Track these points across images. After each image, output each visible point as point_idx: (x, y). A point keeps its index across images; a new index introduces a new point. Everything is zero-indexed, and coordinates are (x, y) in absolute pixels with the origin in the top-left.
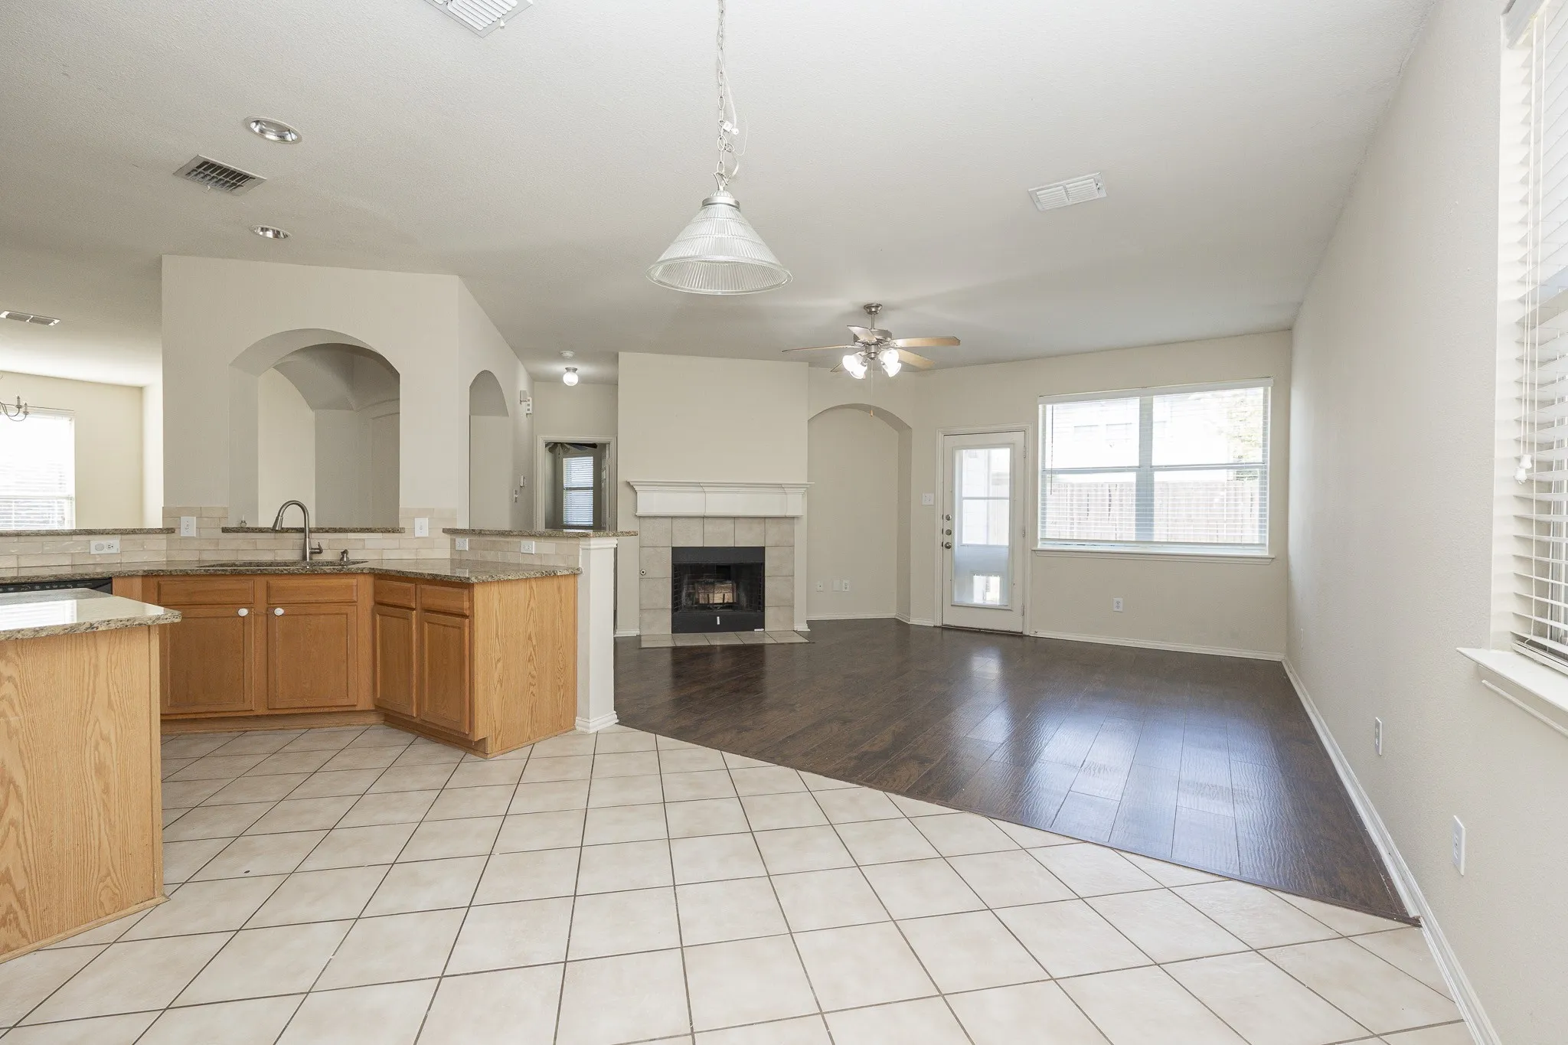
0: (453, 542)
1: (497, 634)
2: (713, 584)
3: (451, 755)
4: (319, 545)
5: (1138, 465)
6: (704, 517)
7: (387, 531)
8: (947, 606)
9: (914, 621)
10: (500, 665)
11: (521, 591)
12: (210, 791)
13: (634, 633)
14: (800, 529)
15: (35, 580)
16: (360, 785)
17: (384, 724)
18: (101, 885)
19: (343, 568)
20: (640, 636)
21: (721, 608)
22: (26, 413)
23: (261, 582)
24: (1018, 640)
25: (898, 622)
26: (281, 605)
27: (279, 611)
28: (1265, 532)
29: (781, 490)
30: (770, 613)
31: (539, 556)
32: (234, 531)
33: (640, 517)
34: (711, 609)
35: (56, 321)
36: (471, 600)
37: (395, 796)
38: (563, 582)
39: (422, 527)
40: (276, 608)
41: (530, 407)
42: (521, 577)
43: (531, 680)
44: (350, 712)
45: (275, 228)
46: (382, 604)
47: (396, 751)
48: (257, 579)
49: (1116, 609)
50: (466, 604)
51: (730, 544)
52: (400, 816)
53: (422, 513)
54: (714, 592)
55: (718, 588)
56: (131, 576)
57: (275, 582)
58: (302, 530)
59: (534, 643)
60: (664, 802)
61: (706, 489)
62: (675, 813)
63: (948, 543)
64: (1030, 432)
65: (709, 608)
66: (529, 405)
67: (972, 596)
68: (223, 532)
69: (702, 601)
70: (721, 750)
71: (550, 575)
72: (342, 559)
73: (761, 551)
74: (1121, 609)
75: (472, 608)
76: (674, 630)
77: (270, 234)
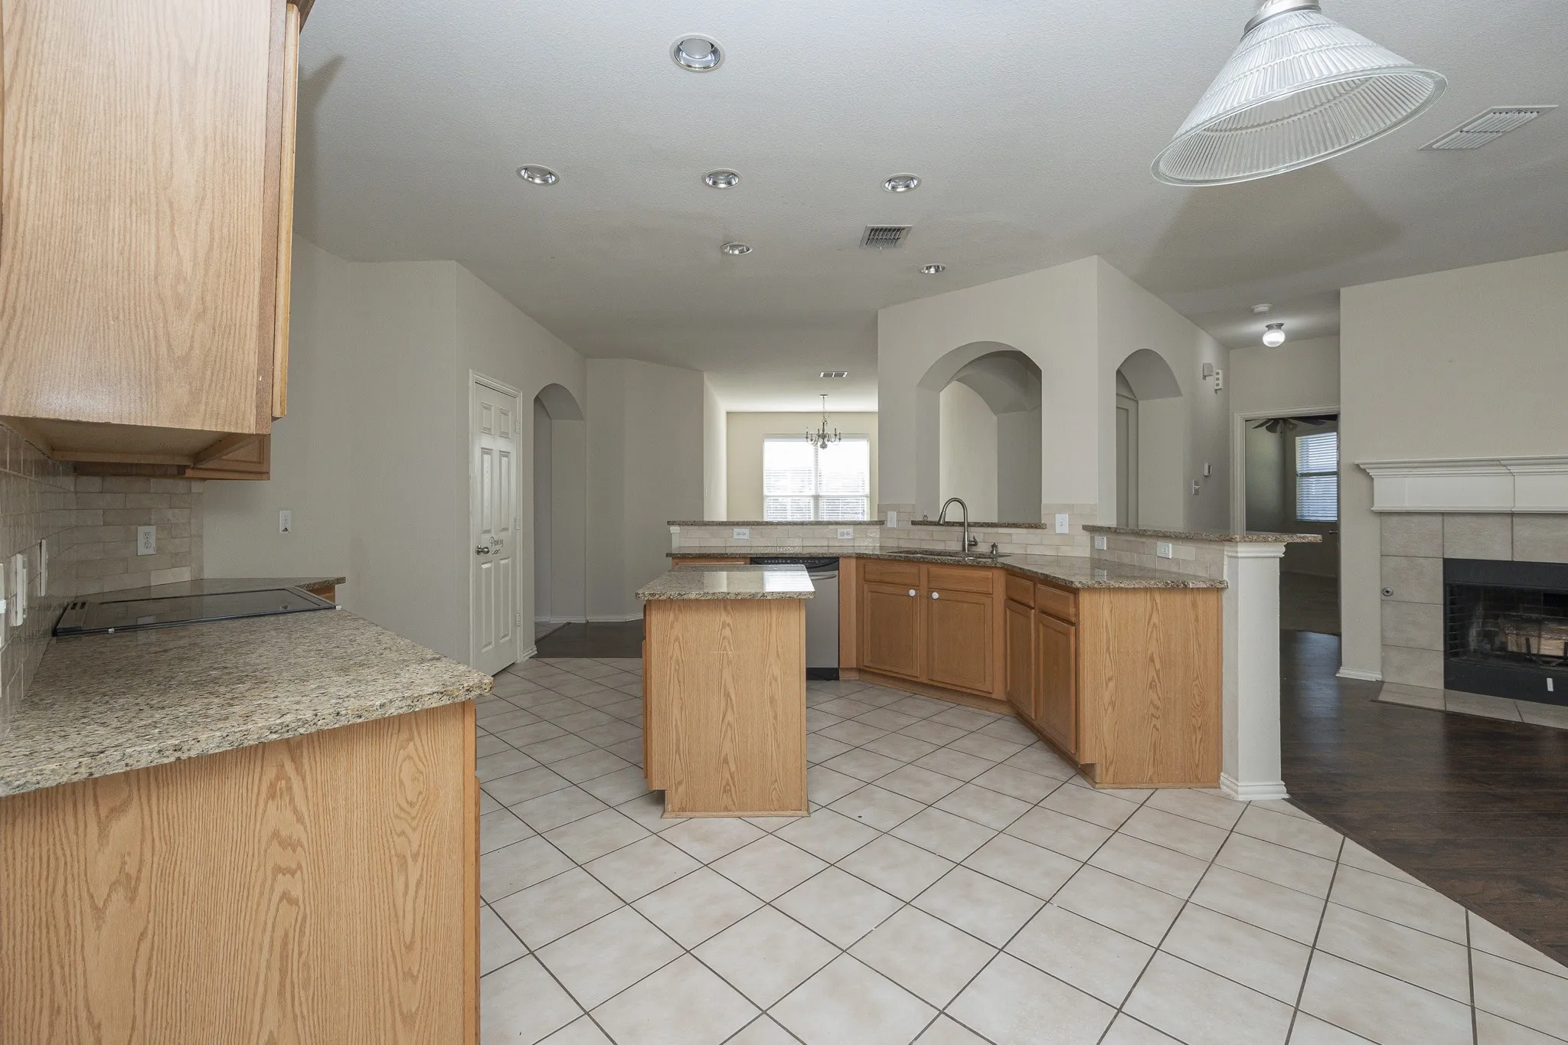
0: (1092, 539)
1: (1108, 648)
2: (1539, 622)
3: (1058, 771)
4: (974, 538)
6: (1512, 515)
7: (1030, 526)
10: (1112, 684)
11: (1139, 604)
12: (873, 737)
13: (1374, 676)
15: (800, 556)
16: (969, 772)
17: (1015, 717)
18: (773, 787)
19: (991, 562)
20: (1382, 682)
21: (1560, 665)
22: (840, 439)
23: (924, 568)
26: (938, 590)
27: (935, 595)
31: (1176, 561)
32: (919, 524)
33: (1381, 514)
34: (1535, 662)
35: (846, 373)
36: (1077, 606)
37: (991, 795)
38: (1200, 598)
39: (1062, 523)
40: (933, 592)
41: (1220, 382)
42: (1137, 586)
43: (1152, 710)
44: (984, 698)
45: (934, 264)
46: (1012, 599)
47: (1013, 749)
48: (922, 566)
50: (1072, 610)
52: (985, 818)
53: (1067, 508)
54: (1539, 637)
55: (1552, 631)
56: (849, 557)
57: (935, 570)
58: (961, 524)
59: (1158, 666)
60: (1314, 947)
61: (1514, 469)
62: (1324, 973)
65: (1531, 661)
66: (1218, 379)
68: (912, 524)
69: (1512, 647)
70: (1468, 907)
71: (1179, 587)
72: (992, 552)
75: (1077, 615)
76: (1448, 685)
77: (932, 271)
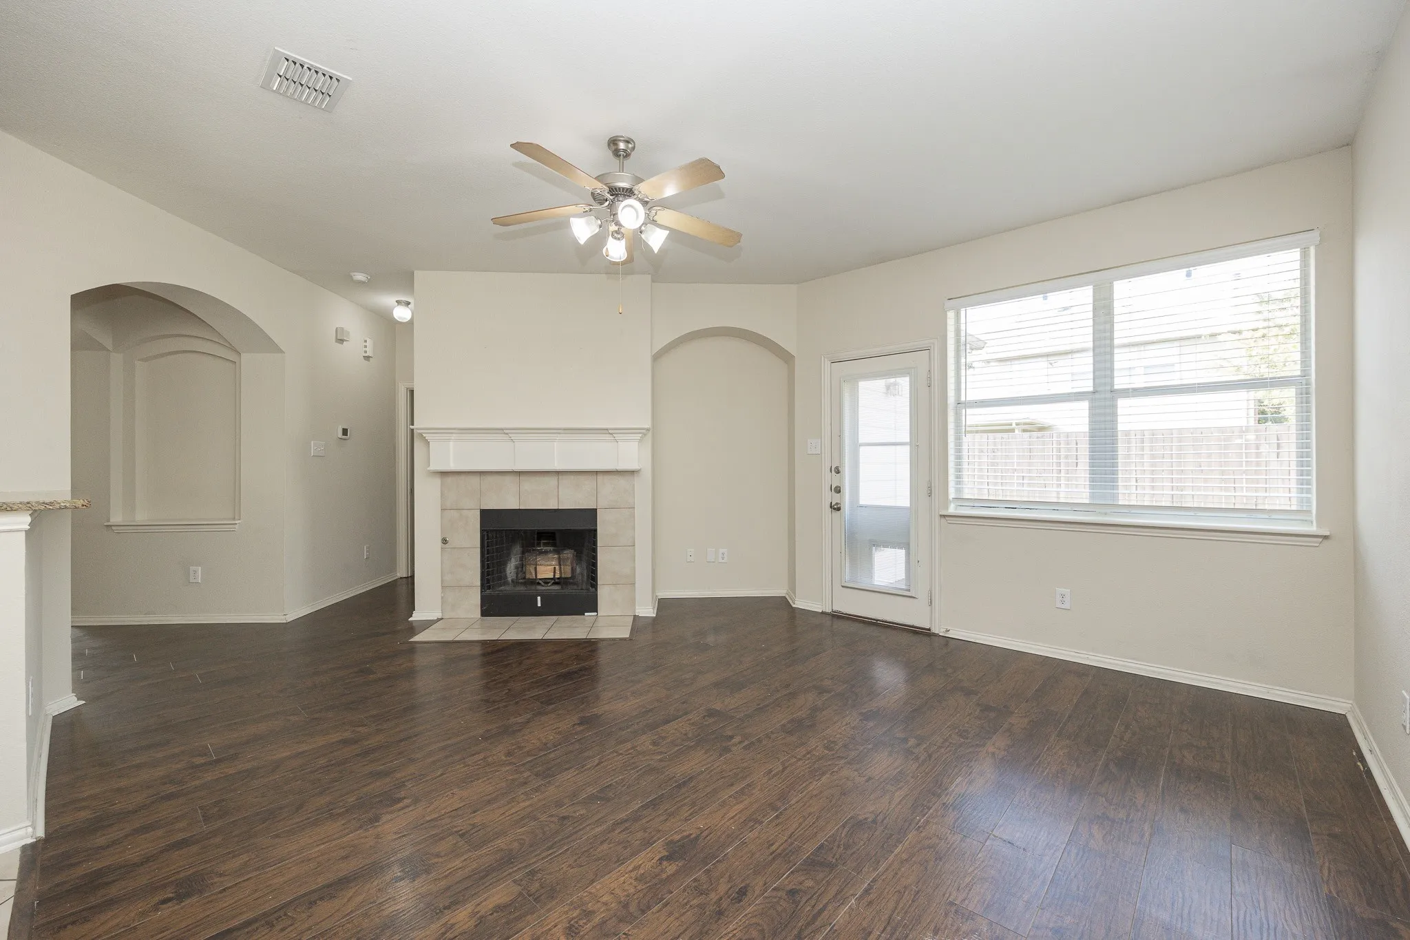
2: (547, 553)
5: (1091, 389)
6: (519, 473)
8: (837, 586)
9: (799, 604)
13: (435, 615)
14: (642, 489)
20: (441, 619)
21: (544, 585)
24: (926, 639)
25: (782, 604)
28: (1309, 491)
29: (608, 437)
30: (604, 593)
33: (442, 473)
34: (540, 585)
41: (369, 350)
49: (1059, 605)
51: (552, 505)
61: (513, 437)
63: (837, 504)
64: (936, 353)
65: (538, 584)
66: (365, 346)
67: (871, 577)
69: (528, 575)
73: (592, 513)
74: (1067, 606)
76: (484, 613)
